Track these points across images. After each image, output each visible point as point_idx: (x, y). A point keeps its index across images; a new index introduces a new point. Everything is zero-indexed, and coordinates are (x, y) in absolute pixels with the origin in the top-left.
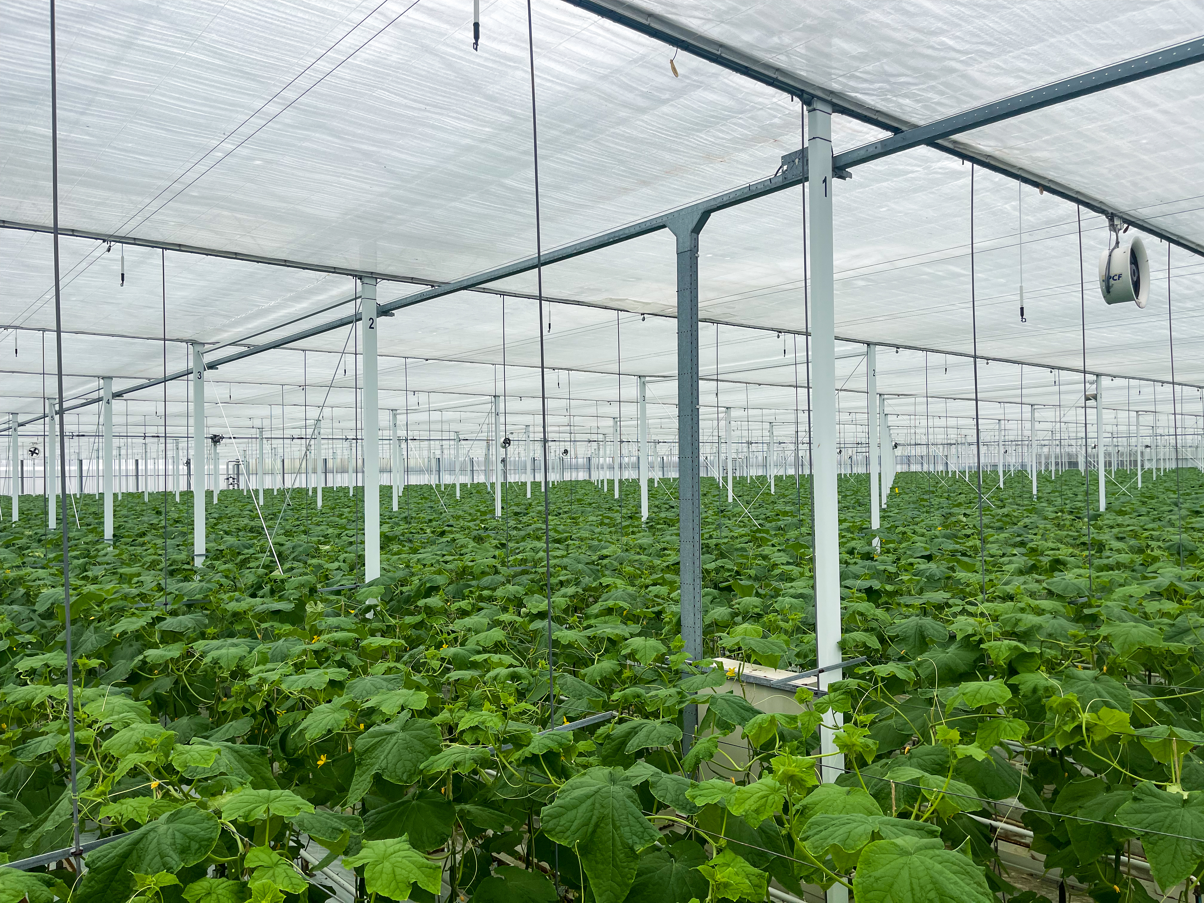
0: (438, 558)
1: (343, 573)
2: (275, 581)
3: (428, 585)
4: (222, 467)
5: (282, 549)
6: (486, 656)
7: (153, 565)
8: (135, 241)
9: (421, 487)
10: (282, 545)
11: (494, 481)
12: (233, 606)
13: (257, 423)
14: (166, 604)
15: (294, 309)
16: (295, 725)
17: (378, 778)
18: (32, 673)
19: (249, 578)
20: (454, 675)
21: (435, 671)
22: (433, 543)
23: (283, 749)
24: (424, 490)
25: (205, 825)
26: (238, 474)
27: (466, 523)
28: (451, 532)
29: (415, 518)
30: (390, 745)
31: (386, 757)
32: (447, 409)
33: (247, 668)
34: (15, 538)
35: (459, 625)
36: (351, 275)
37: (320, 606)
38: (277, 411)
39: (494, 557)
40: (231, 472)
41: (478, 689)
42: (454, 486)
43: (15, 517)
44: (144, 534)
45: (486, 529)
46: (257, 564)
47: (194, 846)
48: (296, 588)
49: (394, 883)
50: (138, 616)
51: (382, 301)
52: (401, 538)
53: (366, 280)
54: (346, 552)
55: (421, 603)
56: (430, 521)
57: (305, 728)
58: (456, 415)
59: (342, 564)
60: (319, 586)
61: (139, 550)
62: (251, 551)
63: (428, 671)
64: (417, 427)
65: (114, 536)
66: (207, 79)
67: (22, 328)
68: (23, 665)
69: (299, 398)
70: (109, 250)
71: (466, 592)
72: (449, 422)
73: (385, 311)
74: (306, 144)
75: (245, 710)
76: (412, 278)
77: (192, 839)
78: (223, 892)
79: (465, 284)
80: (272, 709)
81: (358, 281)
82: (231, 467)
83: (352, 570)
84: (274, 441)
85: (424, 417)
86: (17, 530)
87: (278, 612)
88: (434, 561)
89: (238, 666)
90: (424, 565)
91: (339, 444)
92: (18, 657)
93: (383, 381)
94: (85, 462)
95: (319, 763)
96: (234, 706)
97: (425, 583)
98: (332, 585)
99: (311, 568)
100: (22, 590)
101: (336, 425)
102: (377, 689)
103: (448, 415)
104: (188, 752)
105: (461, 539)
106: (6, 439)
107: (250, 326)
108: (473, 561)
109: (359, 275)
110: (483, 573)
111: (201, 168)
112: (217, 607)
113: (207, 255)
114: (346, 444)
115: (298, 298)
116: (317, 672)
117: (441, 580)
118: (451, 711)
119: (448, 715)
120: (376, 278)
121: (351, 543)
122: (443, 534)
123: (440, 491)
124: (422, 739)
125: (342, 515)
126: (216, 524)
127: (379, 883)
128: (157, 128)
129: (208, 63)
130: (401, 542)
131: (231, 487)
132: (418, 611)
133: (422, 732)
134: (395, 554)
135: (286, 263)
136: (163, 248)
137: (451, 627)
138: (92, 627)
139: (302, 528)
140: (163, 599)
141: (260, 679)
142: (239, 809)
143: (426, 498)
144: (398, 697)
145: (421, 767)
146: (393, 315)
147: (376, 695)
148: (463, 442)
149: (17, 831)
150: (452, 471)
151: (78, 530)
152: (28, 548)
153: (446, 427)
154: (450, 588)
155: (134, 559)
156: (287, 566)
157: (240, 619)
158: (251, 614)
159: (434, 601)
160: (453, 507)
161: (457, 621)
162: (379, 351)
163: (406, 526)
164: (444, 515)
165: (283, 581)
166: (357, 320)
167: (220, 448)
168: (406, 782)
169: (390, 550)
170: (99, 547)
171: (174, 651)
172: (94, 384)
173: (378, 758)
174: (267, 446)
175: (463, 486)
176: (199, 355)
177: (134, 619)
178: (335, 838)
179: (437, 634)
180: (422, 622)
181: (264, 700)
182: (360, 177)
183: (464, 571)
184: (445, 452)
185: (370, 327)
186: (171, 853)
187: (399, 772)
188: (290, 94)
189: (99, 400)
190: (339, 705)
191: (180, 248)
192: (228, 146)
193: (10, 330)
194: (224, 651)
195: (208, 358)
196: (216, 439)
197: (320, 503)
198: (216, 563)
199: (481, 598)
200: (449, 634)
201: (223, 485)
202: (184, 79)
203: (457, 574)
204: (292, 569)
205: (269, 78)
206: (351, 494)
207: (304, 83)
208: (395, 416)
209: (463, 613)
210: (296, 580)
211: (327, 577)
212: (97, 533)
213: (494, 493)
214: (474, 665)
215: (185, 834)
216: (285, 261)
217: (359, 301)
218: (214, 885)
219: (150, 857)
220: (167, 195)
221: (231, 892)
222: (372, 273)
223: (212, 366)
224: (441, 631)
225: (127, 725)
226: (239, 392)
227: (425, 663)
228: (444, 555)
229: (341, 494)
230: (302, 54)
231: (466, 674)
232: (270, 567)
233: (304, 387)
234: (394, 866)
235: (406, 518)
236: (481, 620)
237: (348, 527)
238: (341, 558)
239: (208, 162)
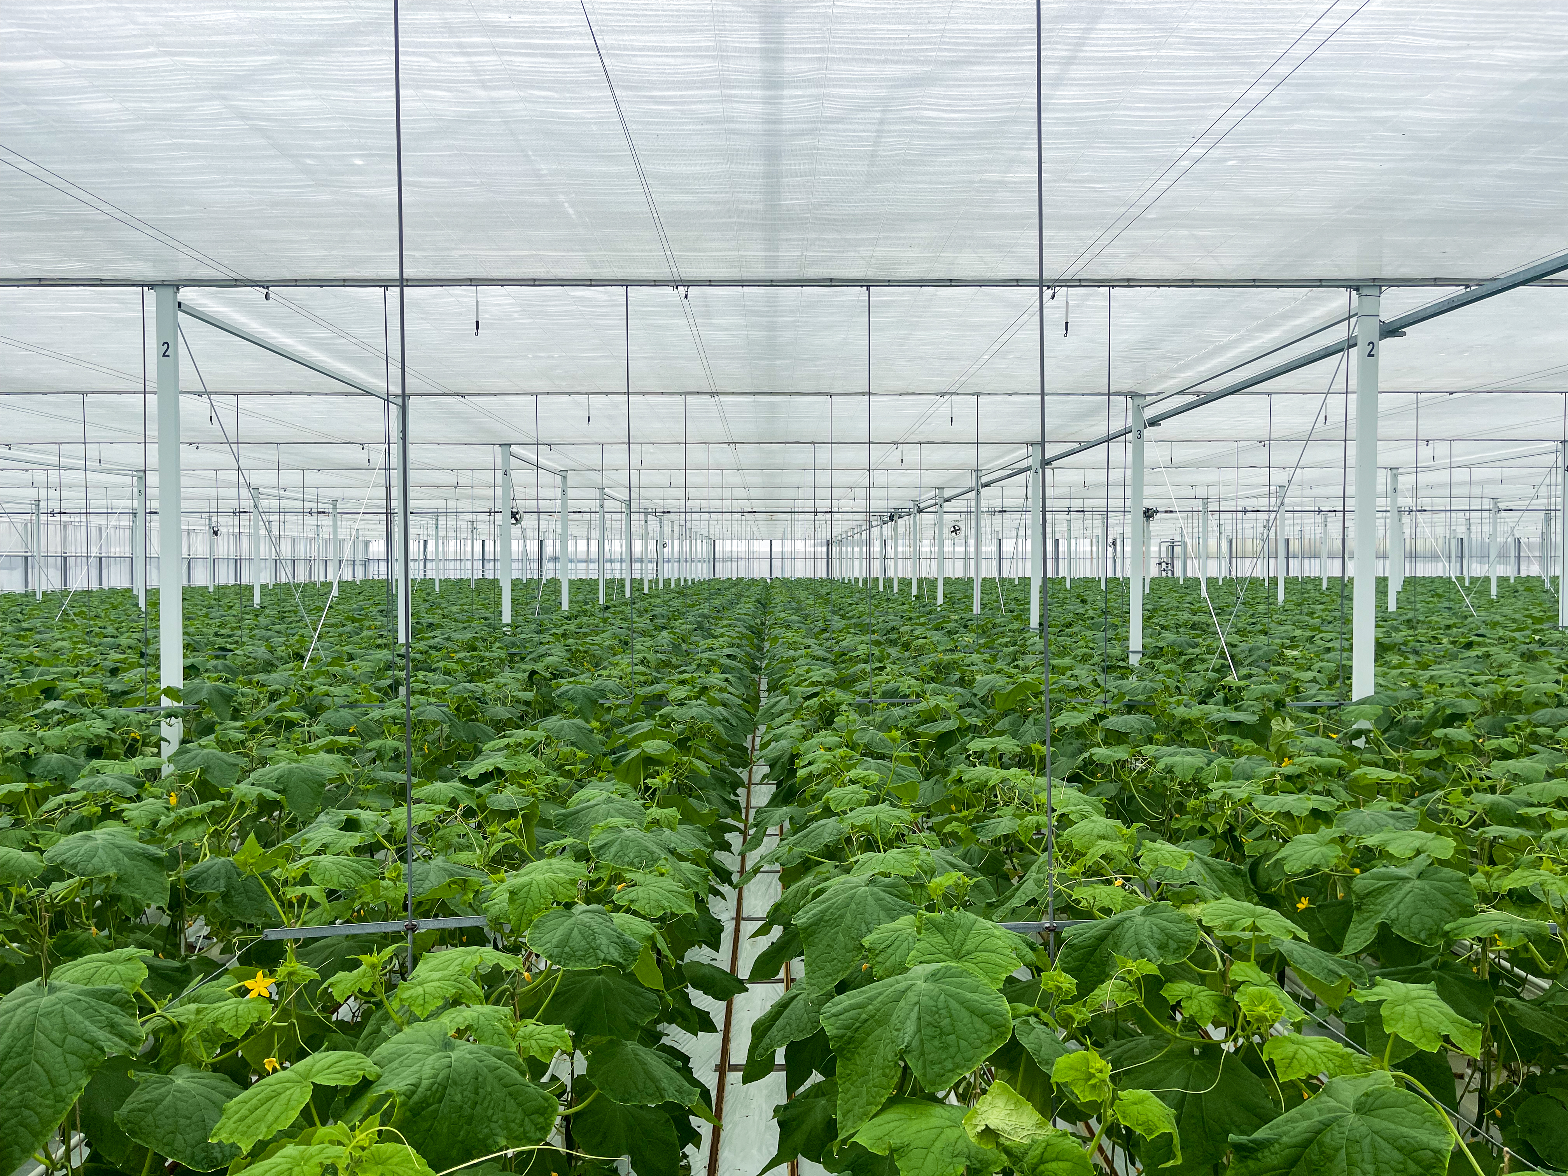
0: (1464, 677)
1: (1318, 687)
2: (1230, 689)
3: (1448, 711)
4: (1154, 549)
5: (1235, 651)
6: (1544, 810)
7: (1085, 658)
8: (1080, 283)
9: (1432, 580)
10: (1235, 646)
11: (1558, 573)
12: (1181, 712)
13: (1201, 492)
14: (1105, 702)
15: (1261, 341)
16: (1267, 855)
17: (1384, 928)
18: (980, 755)
19: (1197, 682)
20: (1493, 831)
21: (1461, 823)
22: (1454, 657)
23: (1254, 881)
24: (1436, 585)
25: (1183, 926)
26: (1173, 558)
27: (1507, 633)
28: (1479, 644)
29: (1423, 622)
30: (1402, 892)
31: (1396, 906)
32: (1479, 464)
33: (1205, 782)
34: (944, 622)
35: (1498, 768)
36: (1343, 286)
37: (1289, 725)
38: (1229, 475)
39: (1557, 682)
40: (1164, 555)
41: (1529, 853)
42: (1487, 580)
43: (940, 601)
44: (1069, 625)
45: (1542, 643)
46: (1205, 666)
47: (1173, 945)
48: (1257, 699)
49: (1419, 1030)
50: (1079, 711)
51: (1388, 315)
52: (1402, 647)
53: (1365, 291)
54: (1322, 660)
55: (1438, 733)
56: (1448, 627)
57: (1284, 859)
58: (1496, 473)
59: (1316, 674)
60: (1288, 699)
61: (1069, 641)
62: (1197, 651)
63: (1452, 821)
64: (1429, 492)
65: (1040, 624)
66: (1179, 78)
67: (958, 394)
68: (976, 745)
69: (1261, 456)
70: (1053, 297)
71: (1510, 726)
72: (1482, 483)
73: (1392, 330)
74: (1296, 127)
75: (1202, 831)
76: (1435, 279)
77: (1170, 936)
78: (1206, 1000)
79: (1522, 278)
80: (1237, 834)
81: (1354, 293)
82: (1164, 549)
83: (1331, 682)
84: (1223, 515)
85: (1443, 476)
86: (944, 613)
87: (1238, 723)
88: (1456, 681)
89: (1194, 779)
90: (1442, 686)
91: (1309, 519)
92: (967, 739)
93: (1384, 427)
94: (1004, 542)
95: (1298, 905)
96: (1190, 824)
97: (1444, 708)
98: (1306, 699)
99: (1275, 677)
100: (958, 674)
101: (1307, 492)
102: (1380, 825)
103: (1479, 474)
104: (1158, 850)
105: (1501, 654)
106: (932, 516)
107: (1202, 369)
108: (1519, 686)
109: (1354, 285)
110: (1538, 704)
111: (1163, 184)
112: (1163, 712)
113: (1158, 287)
114: (1319, 518)
115: (1267, 326)
116: (1295, 797)
117: (1468, 706)
118: (1488, 875)
119: (1483, 880)
120: (1381, 286)
121: (1328, 650)
122: (1469, 645)
123: (1463, 586)
124: (1447, 894)
125: (1313, 613)
126: (1149, 618)
127: (1400, 1025)
128: (1116, 148)
129: (1183, 58)
130: (1401, 653)
131: (1164, 574)
132: (1435, 743)
133: (1448, 885)
134: (1394, 668)
135: (1255, 283)
136: (1109, 286)
137: (1485, 772)
138: (1031, 719)
139: (1259, 627)
140: (1102, 697)
141: (1225, 794)
142: (1222, 916)
143: (1440, 596)
144: (1411, 839)
145: (1447, 927)
146: (1404, 334)
147: (1379, 832)
148: (1503, 514)
149: (983, 905)
150: (1483, 557)
151: (1003, 616)
152: (957, 632)
153: (1476, 491)
154: (1483, 720)
155: (1063, 652)
156: (1244, 671)
157: (1190, 728)
158: (1203, 723)
159: (1460, 733)
160: (1486, 609)
161: (1495, 762)
162: (1382, 386)
163: (1411, 632)
164: (1470, 619)
165: (1239, 689)
166: (1350, 347)
167: (1154, 525)
168: (1424, 943)
169: (1386, 662)
170: (1027, 635)
171: (1121, 753)
172: (1023, 451)
173: (1385, 905)
174: (1213, 522)
175: (1503, 580)
176: (1139, 409)
177: (1075, 713)
178: (1332, 982)
179: (1463, 778)
180: (1440, 759)
181: (1226, 822)
182: (1366, 155)
183: (1505, 698)
184: (1473, 528)
185: (1369, 355)
186: (1150, 945)
187: (1415, 927)
188: (1281, 70)
189: (1027, 469)
190: (1328, 838)
191: (1129, 283)
192: (1197, 151)
193: (946, 397)
194: (1177, 759)
195: (1150, 413)
196: (1149, 514)
197: (1281, 597)
198: (1157, 662)
199: (1534, 738)
200: (1482, 780)
201: (1154, 572)
202: (1154, 84)
203: (1493, 702)
204: (1249, 676)
205: (1255, 57)
206: (1324, 586)
207: (1301, 51)
208: (1395, 476)
209: (1506, 755)
210: (1256, 689)
211: (1296, 690)
212: (1022, 620)
213: (1557, 592)
214: (1523, 822)
215: (1162, 930)
216: (1254, 280)
217: (1353, 320)
218: (1195, 991)
219: (1126, 945)
220: (1122, 223)
221: (1215, 1002)
222: (1374, 280)
223: (1154, 422)
224: (1469, 775)
225: (1084, 817)
226: (1182, 453)
227: (1445, 811)
228: (1471, 675)
229: (1310, 587)
230: (1298, 16)
231: (1514, 833)
232: (1222, 671)
233: (1266, 442)
234: (1419, 1011)
235: (1409, 621)
236: (1536, 765)
237: (1324, 629)
238: (1316, 666)
239: (1172, 175)
